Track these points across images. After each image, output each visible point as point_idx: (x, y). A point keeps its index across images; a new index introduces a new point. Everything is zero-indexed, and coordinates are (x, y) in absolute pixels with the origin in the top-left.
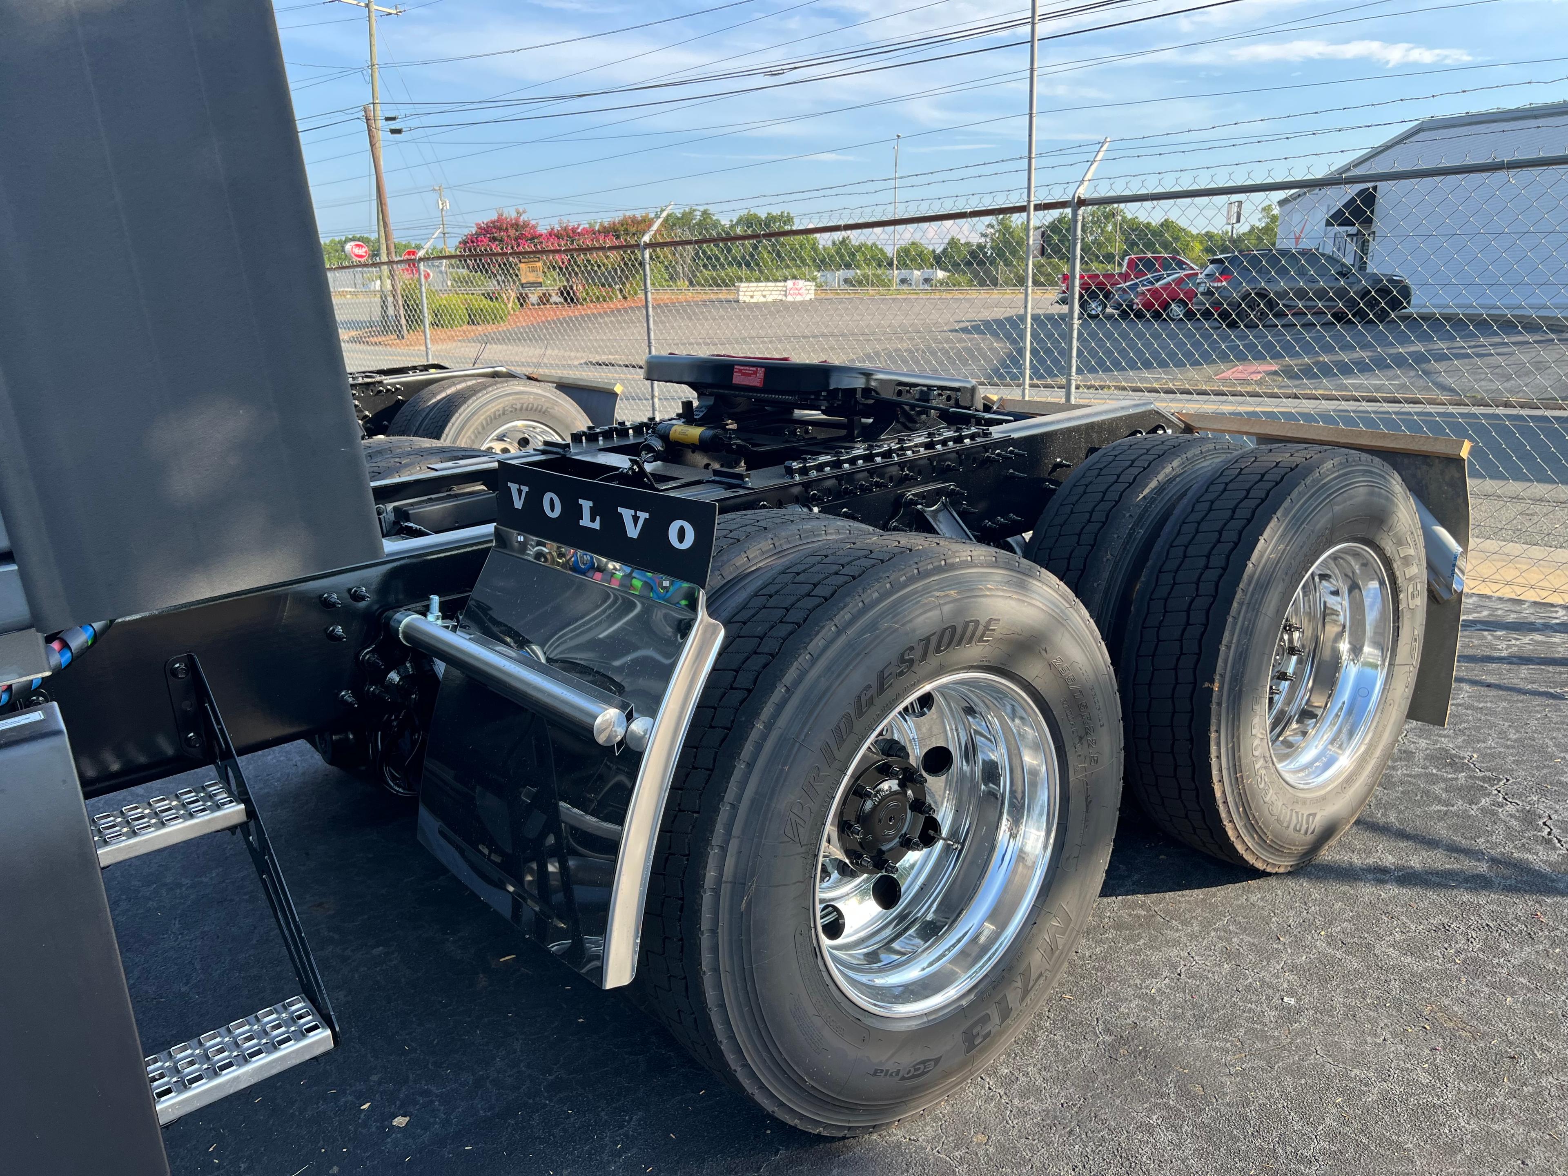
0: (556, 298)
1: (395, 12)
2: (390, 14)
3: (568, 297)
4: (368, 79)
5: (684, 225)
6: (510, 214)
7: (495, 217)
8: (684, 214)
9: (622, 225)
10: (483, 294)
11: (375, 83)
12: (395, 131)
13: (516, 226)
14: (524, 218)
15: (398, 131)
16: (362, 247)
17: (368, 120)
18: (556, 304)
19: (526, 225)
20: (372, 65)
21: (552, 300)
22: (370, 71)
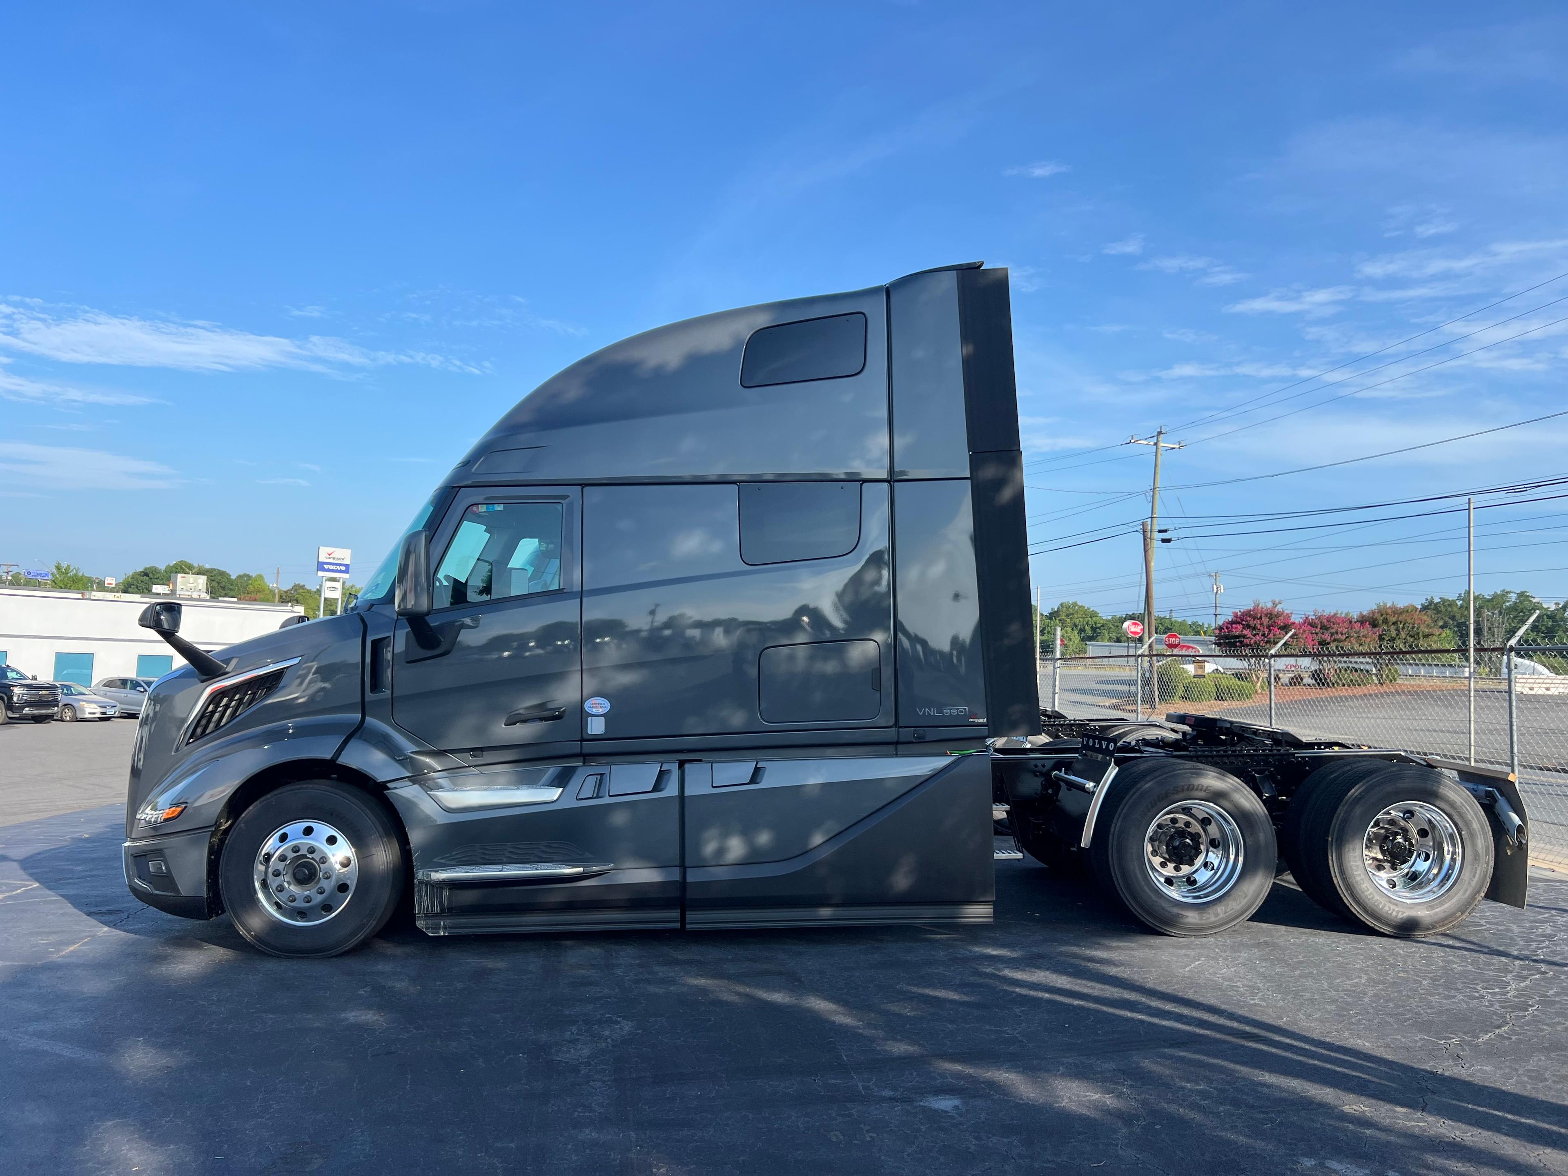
0: (1308, 680)
1: (1178, 446)
2: (1174, 448)
3: (1320, 679)
4: (1150, 499)
5: (1494, 608)
6: (1266, 603)
7: (1251, 607)
8: (1495, 597)
9: (1382, 615)
10: (1233, 674)
11: (1155, 502)
12: (1165, 541)
13: (1270, 615)
14: (1279, 608)
15: (1168, 541)
16: (1138, 625)
17: (1144, 532)
18: (1309, 685)
19: (1279, 615)
20: (1154, 489)
21: (1305, 681)
22: (1152, 493)
